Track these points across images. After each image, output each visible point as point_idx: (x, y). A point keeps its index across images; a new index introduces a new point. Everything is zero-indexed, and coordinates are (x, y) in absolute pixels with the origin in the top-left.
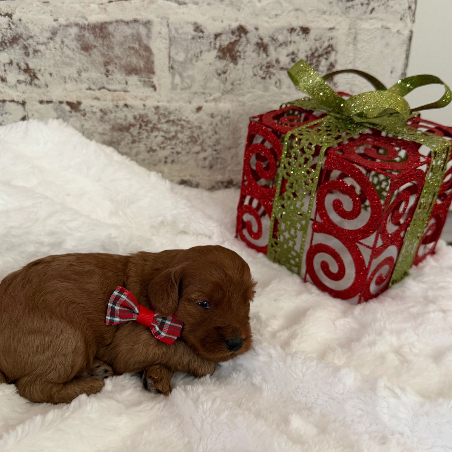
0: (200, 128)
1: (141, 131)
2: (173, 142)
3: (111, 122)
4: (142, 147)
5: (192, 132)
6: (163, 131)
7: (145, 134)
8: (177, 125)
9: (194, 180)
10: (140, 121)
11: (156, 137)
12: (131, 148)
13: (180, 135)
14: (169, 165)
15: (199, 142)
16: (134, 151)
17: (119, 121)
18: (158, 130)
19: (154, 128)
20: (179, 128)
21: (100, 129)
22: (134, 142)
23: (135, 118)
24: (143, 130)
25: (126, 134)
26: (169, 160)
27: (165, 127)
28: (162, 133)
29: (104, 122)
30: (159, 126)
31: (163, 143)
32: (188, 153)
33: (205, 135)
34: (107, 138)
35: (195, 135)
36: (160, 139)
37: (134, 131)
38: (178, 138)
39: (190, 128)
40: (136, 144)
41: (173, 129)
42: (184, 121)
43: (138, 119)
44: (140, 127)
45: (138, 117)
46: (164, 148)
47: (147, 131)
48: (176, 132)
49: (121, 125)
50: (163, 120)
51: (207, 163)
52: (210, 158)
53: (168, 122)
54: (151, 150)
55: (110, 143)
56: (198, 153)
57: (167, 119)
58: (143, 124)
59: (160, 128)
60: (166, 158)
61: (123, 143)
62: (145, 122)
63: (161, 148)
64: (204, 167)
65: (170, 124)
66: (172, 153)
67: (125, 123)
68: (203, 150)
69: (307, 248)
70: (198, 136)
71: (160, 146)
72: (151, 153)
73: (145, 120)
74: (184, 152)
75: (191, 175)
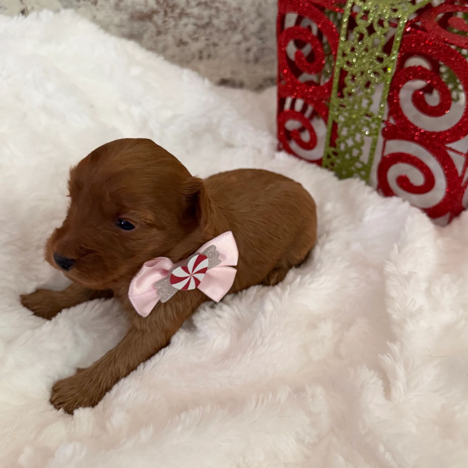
0: (239, 9)
1: (166, 19)
2: (208, 31)
3: (130, 10)
4: (170, 39)
5: (230, 16)
6: (194, 17)
7: (171, 23)
8: (211, 8)
9: (238, 78)
10: (165, 6)
11: (186, 25)
12: (156, 42)
13: (215, 22)
14: (205, 61)
15: (240, 28)
16: (161, 45)
17: (139, 8)
18: (188, 15)
19: (183, 14)
20: (213, 12)
21: (117, 20)
22: (159, 33)
23: (158, 2)
24: (170, 17)
25: (149, 24)
26: (205, 54)
27: (196, 11)
28: (192, 20)
29: (121, 10)
30: (189, 11)
31: (195, 33)
32: (227, 44)
33: (246, 20)
34: (125, 30)
35: (234, 20)
36: (190, 28)
37: (158, 19)
38: (213, 26)
39: (227, 12)
40: (162, 37)
41: (206, 13)
43: (163, 4)
44: (166, 13)
46: (197, 40)
47: (174, 18)
48: (210, 17)
49: (142, 12)
50: (193, 3)
51: (251, 55)
52: (255, 49)
53: (199, 4)
54: (181, 43)
55: (131, 36)
56: (239, 43)
58: (169, 10)
59: (191, 14)
60: (201, 52)
61: (146, 36)
62: (170, 7)
63: (193, 39)
64: (247, 61)
65: (203, 6)
66: (208, 45)
67: (146, 10)
68: (246, 39)
69: (377, 159)
70: (238, 20)
71: (193, 37)
72: (182, 47)
73: (171, 5)
74: (222, 44)
75: (233, 73)
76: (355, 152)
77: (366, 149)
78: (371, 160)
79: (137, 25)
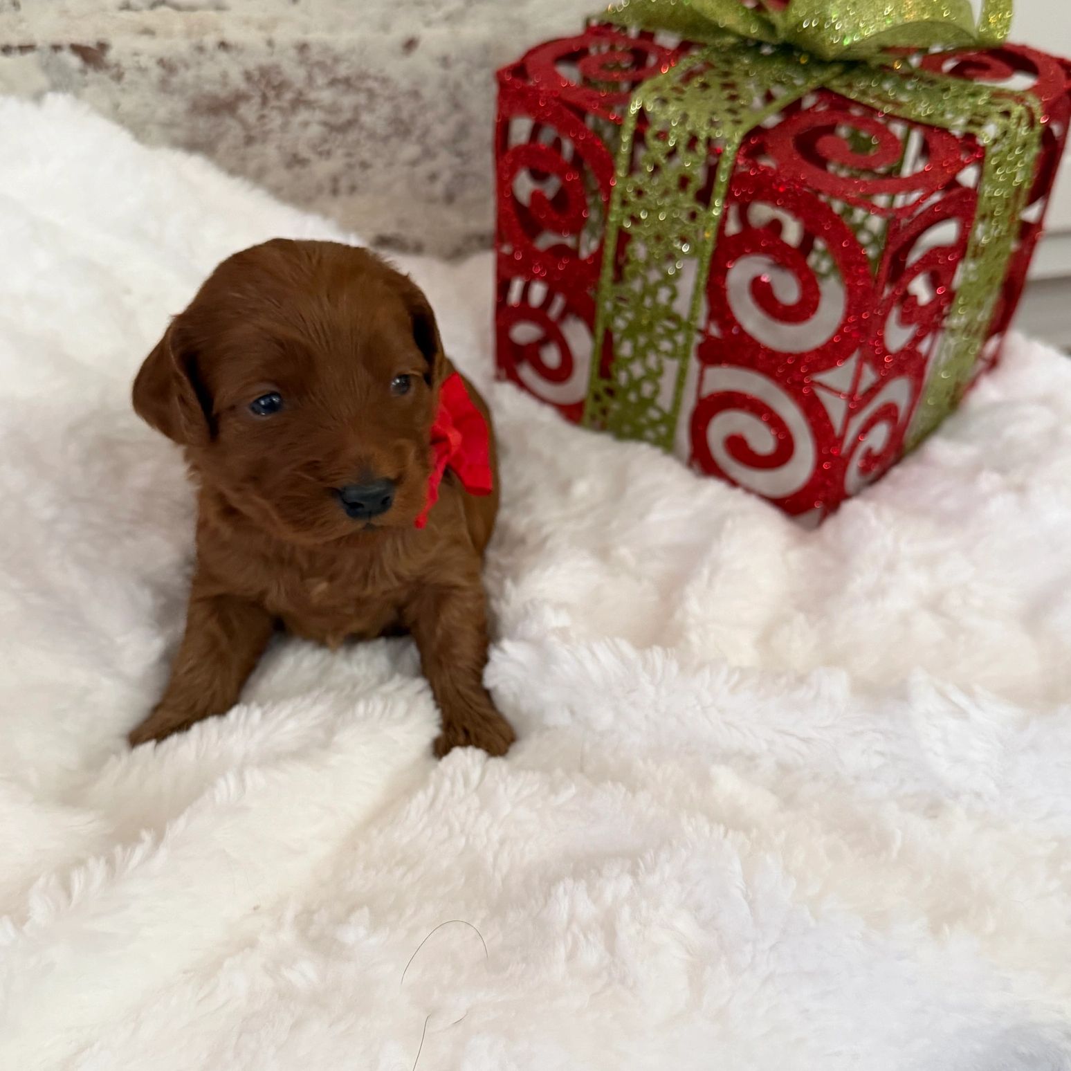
0: (415, 94)
1: (266, 112)
2: (352, 136)
3: (191, 93)
4: (271, 152)
5: (397, 108)
6: (322, 108)
7: (276, 120)
8: (358, 90)
9: (411, 235)
10: (262, 86)
11: (306, 124)
12: (243, 159)
13: (366, 118)
14: (343, 198)
15: (417, 133)
16: (253, 165)
17: (208, 88)
18: (309, 104)
19: (300, 102)
20: (362, 99)
21: (162, 113)
22: (249, 140)
23: (248, 76)
24: (273, 108)
25: (230, 122)
26: (344, 184)
27: (326, 96)
28: (319, 115)
29: (172, 93)
30: (312, 95)
31: (325, 140)
32: (390, 164)
33: (430, 116)
34: (180, 133)
35: (405, 115)
36: (315, 130)
37: (248, 111)
38: (362, 128)
39: (391, 98)
40: (256, 148)
41: (348, 101)
42: (376, 79)
43: (259, 80)
44: (265, 100)
45: (256, 75)
46: (328, 154)
47: (281, 109)
48: (356, 109)
49: (215, 98)
50: (321, 80)
51: (438, 188)
52: (446, 176)
53: (333, 82)
54: (295, 161)
55: (192, 146)
56: (414, 163)
57: (331, 76)
58: (271, 94)
59: (316, 101)
60: (335, 180)
61: (222, 147)
62: (274, 88)
63: (321, 154)
64: (431, 200)
65: (341, 87)
66: (350, 166)
67: (223, 93)
68: (428, 154)
69: (689, 403)
70: (413, 117)
71: (319, 150)
72: (297, 169)
73: (276, 83)
74: (379, 163)
75: (401, 222)
76: (647, 389)
77: (667, 383)
78: (677, 403)
79: (203, 123)
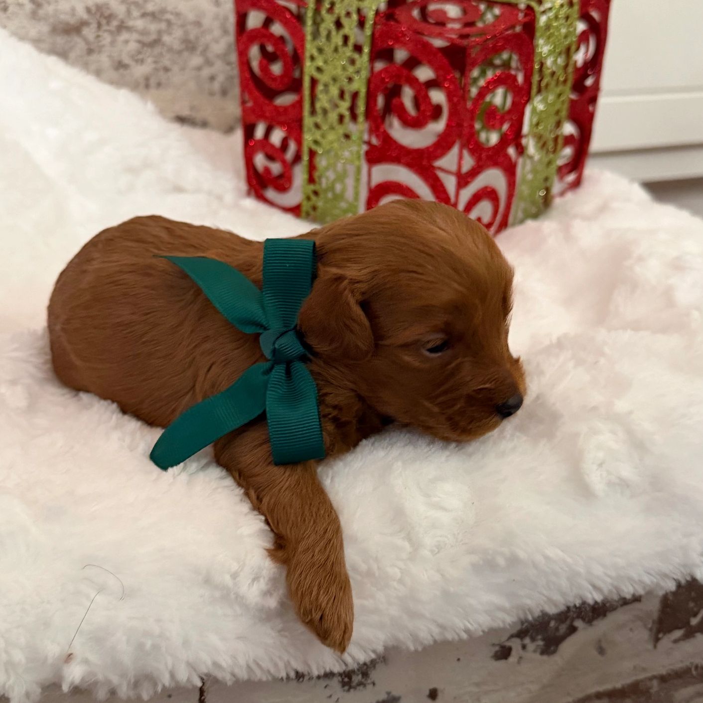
0: (198, 24)
1: (100, 33)
2: (157, 50)
3: (51, 20)
4: (104, 60)
5: (186, 33)
6: (136, 31)
7: (107, 38)
8: (160, 20)
9: (199, 116)
10: (98, 17)
11: (126, 42)
13: (166, 39)
14: (153, 91)
15: (200, 49)
16: (94, 66)
17: (62, 17)
18: (129, 29)
19: (122, 27)
20: (163, 26)
21: (33, 33)
22: (90, 51)
23: (88, 10)
24: (105, 31)
25: (77, 39)
26: (153, 81)
27: (139, 24)
28: (135, 36)
29: (39, 20)
30: (131, 23)
31: (139, 53)
32: (183, 69)
33: (208, 38)
34: (47, 45)
35: (192, 37)
36: (133, 46)
37: (89, 33)
38: (163, 45)
39: (183, 26)
40: (94, 57)
41: (153, 27)
42: (172, 13)
43: (95, 13)
44: (99, 26)
45: (94, 9)
46: (142, 61)
47: (110, 32)
48: (160, 32)
49: (68, 24)
50: (136, 13)
51: (216, 86)
52: (221, 78)
53: (144, 15)
54: (120, 66)
56: (199, 68)
57: (142, 11)
58: (104, 22)
59: (132, 27)
60: (147, 79)
61: (72, 55)
62: (106, 18)
63: (137, 61)
64: (212, 94)
65: (149, 18)
66: (156, 70)
67: (72, 21)
68: (209, 63)
69: (364, 195)
70: (197, 38)
71: (136, 58)
72: (121, 71)
73: (106, 14)
74: (176, 68)
75: (192, 108)
76: (338, 187)
77: (350, 182)
78: (357, 194)
79: (60, 40)
